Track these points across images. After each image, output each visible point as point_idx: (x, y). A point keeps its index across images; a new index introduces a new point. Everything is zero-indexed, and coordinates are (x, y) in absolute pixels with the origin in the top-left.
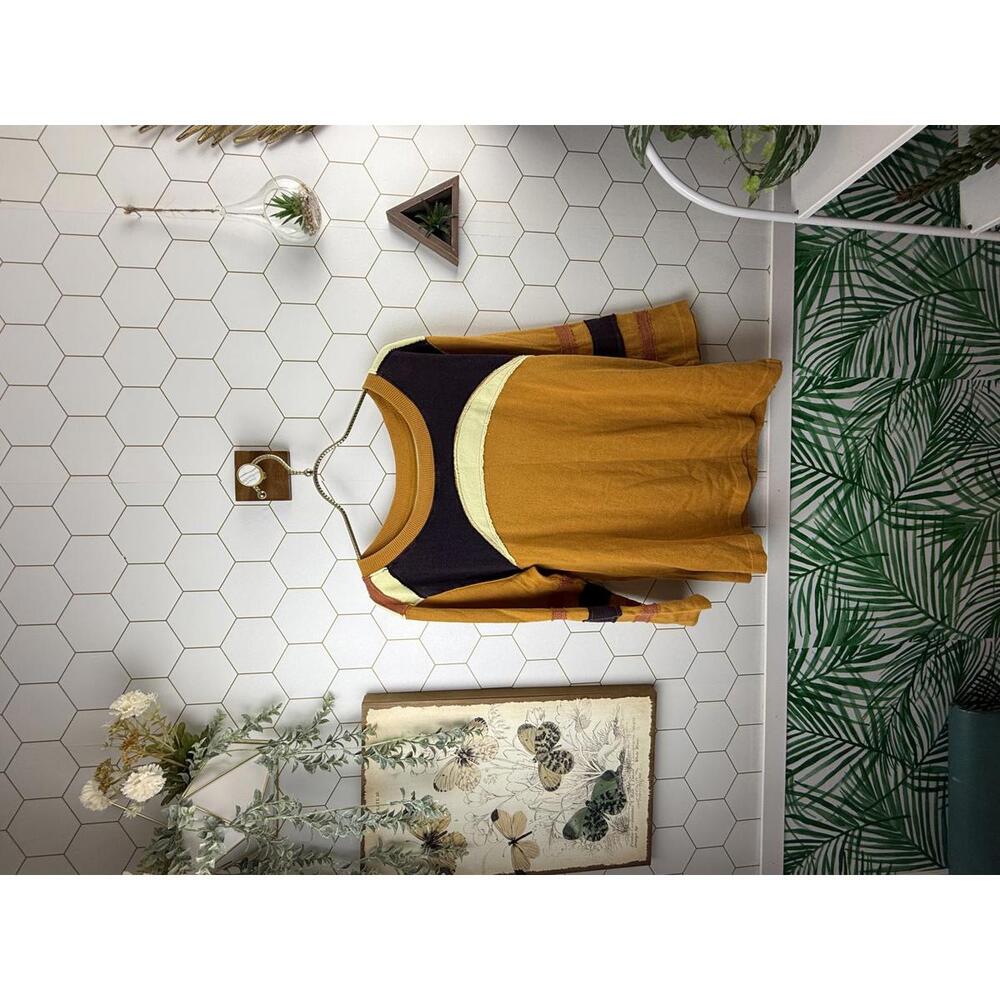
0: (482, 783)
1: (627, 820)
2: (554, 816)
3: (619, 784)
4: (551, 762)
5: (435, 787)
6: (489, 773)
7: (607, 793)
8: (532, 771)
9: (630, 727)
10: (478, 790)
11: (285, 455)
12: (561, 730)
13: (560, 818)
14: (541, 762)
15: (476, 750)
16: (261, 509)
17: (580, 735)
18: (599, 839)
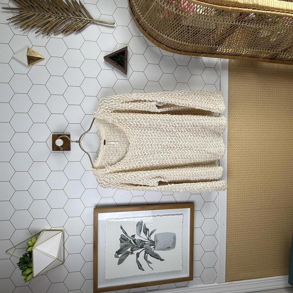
11: (69, 136)
16: (60, 153)
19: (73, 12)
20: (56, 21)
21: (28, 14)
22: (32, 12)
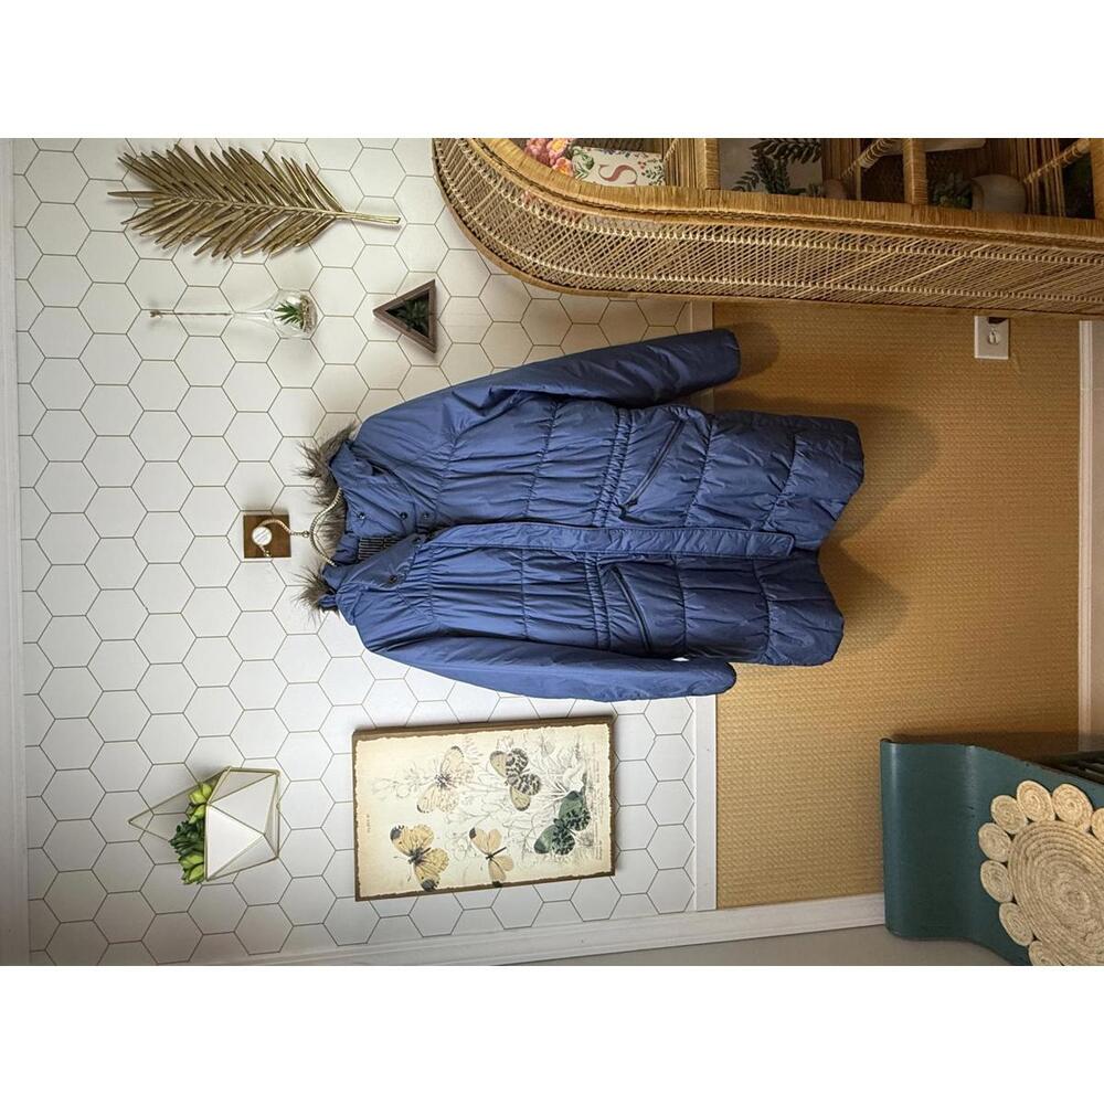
0: (460, 805)
1: (592, 835)
2: (527, 832)
3: (583, 803)
4: (520, 785)
5: (419, 809)
6: (468, 794)
7: (573, 812)
8: (504, 793)
9: (591, 750)
10: (456, 811)
11: (286, 519)
12: (528, 756)
13: (531, 835)
14: (513, 784)
15: (453, 776)
16: (265, 565)
17: (545, 759)
18: (567, 853)
19: (293, 195)
20: (247, 220)
21: (176, 206)
22: (184, 200)
